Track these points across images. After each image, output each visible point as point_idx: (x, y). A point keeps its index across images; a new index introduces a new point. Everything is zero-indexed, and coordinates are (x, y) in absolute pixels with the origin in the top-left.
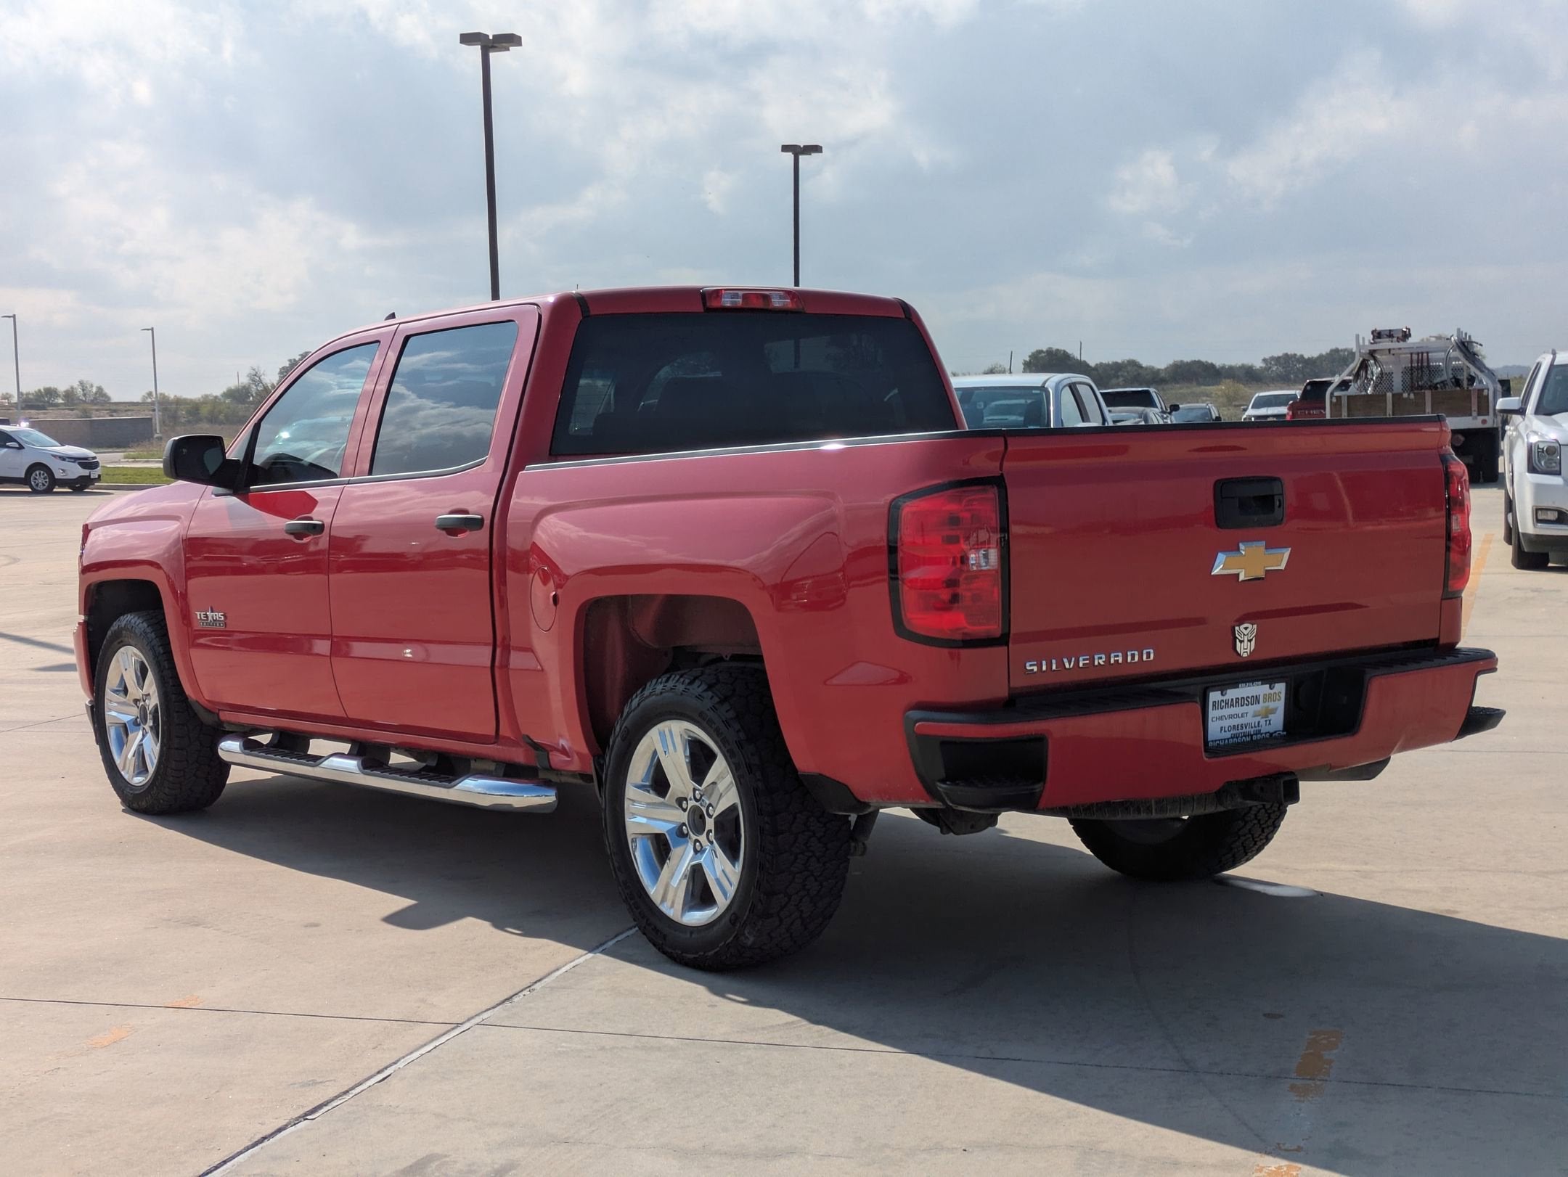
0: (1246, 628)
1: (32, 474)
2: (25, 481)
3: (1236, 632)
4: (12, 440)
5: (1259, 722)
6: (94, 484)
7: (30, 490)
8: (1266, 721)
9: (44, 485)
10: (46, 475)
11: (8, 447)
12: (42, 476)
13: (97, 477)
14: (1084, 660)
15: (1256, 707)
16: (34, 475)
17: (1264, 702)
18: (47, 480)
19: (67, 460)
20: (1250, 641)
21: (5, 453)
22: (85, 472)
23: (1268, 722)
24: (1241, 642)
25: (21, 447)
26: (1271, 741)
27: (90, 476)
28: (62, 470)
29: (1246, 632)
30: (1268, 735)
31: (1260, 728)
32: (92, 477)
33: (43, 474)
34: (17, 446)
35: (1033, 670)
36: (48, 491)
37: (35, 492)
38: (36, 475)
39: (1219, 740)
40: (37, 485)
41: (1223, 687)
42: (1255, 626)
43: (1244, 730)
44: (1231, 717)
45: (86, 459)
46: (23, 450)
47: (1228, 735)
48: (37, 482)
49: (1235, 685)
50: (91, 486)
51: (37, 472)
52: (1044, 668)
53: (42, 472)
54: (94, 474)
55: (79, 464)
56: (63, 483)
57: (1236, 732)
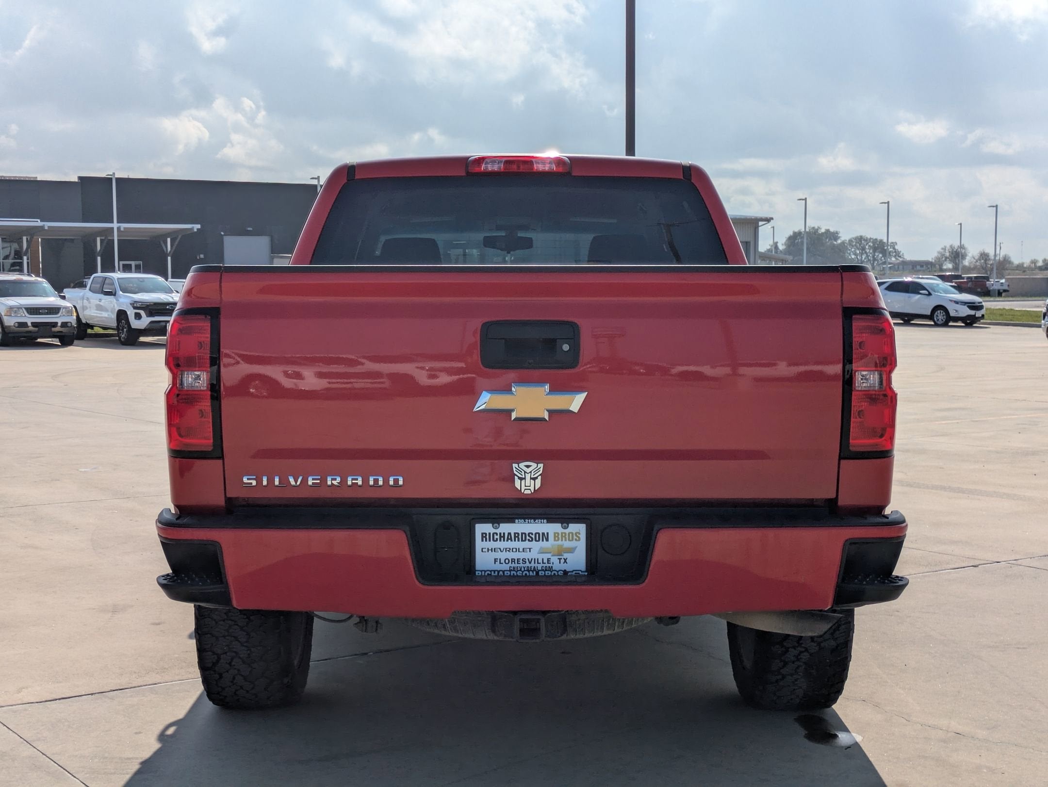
0: (528, 467)
1: (935, 313)
2: (930, 317)
3: (514, 469)
4: (925, 289)
5: (548, 560)
6: (980, 321)
7: (933, 323)
8: (560, 559)
9: (942, 320)
10: (944, 313)
11: (921, 294)
12: (942, 314)
13: (981, 316)
14: (313, 479)
15: (543, 544)
16: (936, 313)
17: (555, 540)
18: (945, 317)
19: (960, 303)
20: (534, 479)
21: (918, 299)
22: (972, 312)
23: (562, 561)
24: (521, 479)
25: (930, 294)
26: (566, 578)
27: (975, 315)
28: (955, 310)
29: (528, 470)
30: (561, 573)
31: (550, 565)
32: (977, 316)
33: (943, 313)
34: (927, 293)
35: (251, 483)
36: (945, 325)
37: (936, 325)
38: (938, 313)
39: (491, 571)
40: (938, 320)
41: (496, 520)
42: (541, 465)
43: (528, 564)
44: (508, 550)
45: (974, 303)
46: (931, 296)
47: (505, 567)
48: (938, 318)
49: (511, 520)
50: (978, 322)
51: (939, 312)
52: (265, 483)
53: (942, 311)
54: (979, 314)
55: (968, 306)
56: (956, 319)
57: (516, 565)
